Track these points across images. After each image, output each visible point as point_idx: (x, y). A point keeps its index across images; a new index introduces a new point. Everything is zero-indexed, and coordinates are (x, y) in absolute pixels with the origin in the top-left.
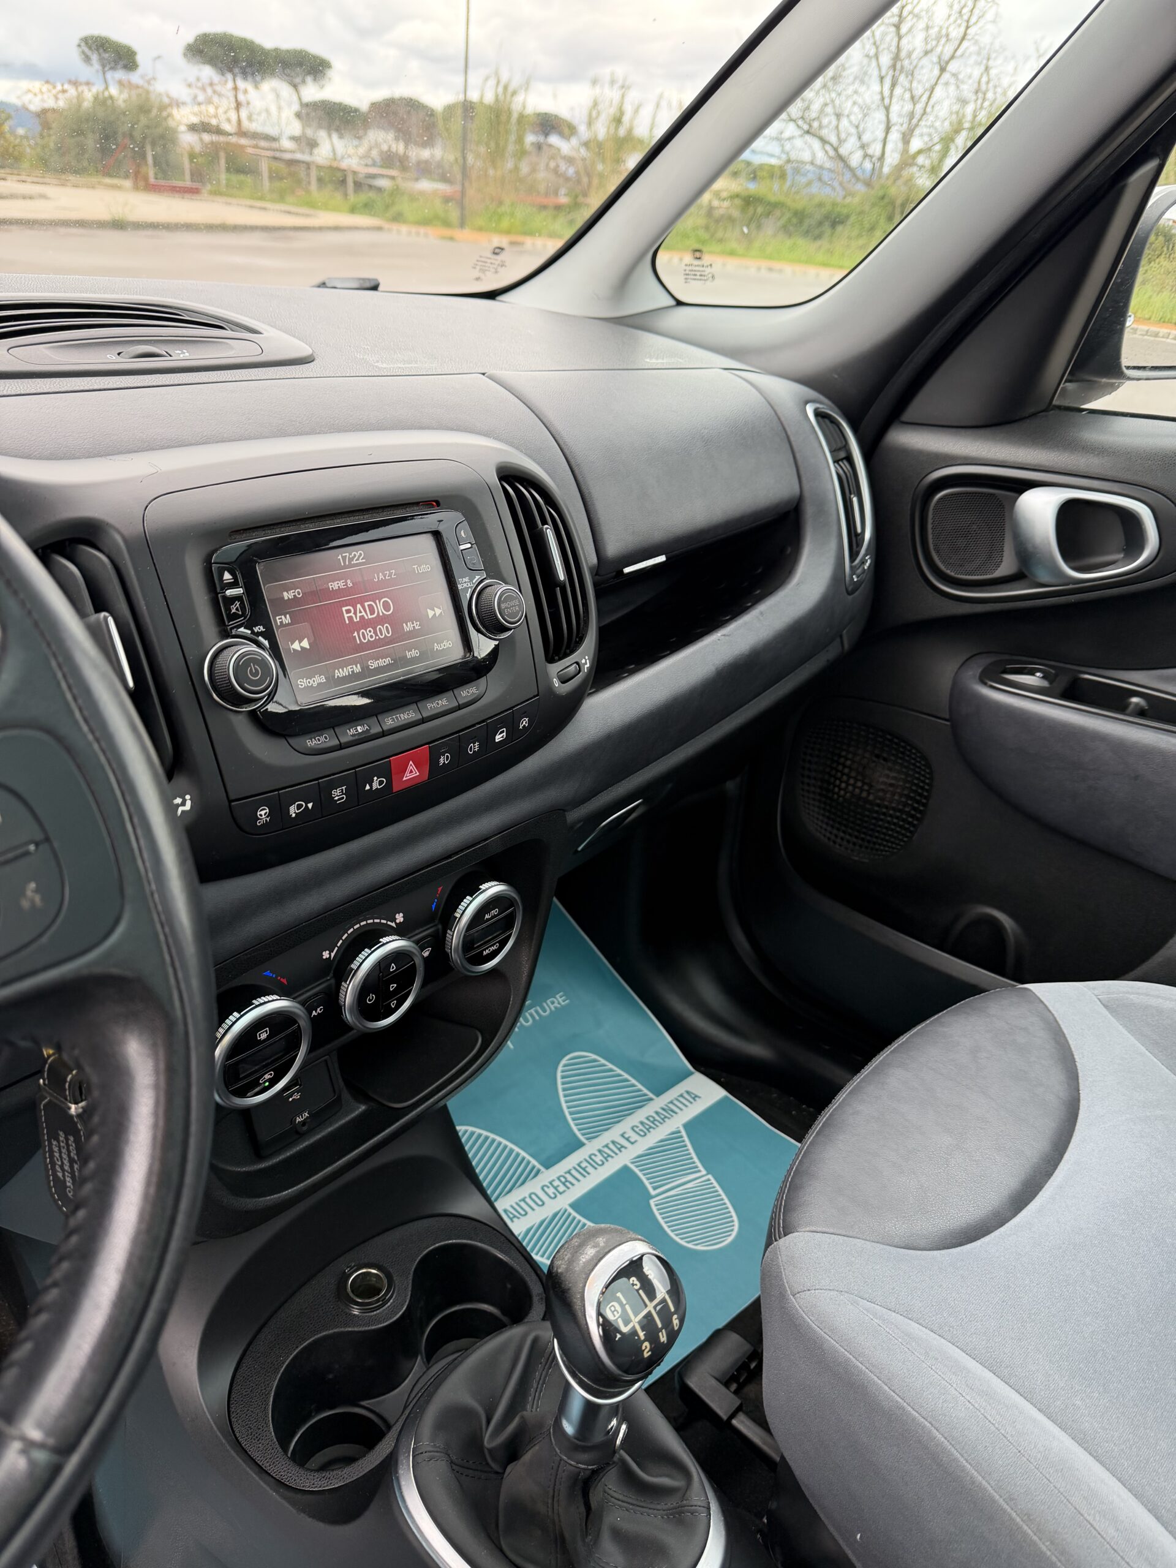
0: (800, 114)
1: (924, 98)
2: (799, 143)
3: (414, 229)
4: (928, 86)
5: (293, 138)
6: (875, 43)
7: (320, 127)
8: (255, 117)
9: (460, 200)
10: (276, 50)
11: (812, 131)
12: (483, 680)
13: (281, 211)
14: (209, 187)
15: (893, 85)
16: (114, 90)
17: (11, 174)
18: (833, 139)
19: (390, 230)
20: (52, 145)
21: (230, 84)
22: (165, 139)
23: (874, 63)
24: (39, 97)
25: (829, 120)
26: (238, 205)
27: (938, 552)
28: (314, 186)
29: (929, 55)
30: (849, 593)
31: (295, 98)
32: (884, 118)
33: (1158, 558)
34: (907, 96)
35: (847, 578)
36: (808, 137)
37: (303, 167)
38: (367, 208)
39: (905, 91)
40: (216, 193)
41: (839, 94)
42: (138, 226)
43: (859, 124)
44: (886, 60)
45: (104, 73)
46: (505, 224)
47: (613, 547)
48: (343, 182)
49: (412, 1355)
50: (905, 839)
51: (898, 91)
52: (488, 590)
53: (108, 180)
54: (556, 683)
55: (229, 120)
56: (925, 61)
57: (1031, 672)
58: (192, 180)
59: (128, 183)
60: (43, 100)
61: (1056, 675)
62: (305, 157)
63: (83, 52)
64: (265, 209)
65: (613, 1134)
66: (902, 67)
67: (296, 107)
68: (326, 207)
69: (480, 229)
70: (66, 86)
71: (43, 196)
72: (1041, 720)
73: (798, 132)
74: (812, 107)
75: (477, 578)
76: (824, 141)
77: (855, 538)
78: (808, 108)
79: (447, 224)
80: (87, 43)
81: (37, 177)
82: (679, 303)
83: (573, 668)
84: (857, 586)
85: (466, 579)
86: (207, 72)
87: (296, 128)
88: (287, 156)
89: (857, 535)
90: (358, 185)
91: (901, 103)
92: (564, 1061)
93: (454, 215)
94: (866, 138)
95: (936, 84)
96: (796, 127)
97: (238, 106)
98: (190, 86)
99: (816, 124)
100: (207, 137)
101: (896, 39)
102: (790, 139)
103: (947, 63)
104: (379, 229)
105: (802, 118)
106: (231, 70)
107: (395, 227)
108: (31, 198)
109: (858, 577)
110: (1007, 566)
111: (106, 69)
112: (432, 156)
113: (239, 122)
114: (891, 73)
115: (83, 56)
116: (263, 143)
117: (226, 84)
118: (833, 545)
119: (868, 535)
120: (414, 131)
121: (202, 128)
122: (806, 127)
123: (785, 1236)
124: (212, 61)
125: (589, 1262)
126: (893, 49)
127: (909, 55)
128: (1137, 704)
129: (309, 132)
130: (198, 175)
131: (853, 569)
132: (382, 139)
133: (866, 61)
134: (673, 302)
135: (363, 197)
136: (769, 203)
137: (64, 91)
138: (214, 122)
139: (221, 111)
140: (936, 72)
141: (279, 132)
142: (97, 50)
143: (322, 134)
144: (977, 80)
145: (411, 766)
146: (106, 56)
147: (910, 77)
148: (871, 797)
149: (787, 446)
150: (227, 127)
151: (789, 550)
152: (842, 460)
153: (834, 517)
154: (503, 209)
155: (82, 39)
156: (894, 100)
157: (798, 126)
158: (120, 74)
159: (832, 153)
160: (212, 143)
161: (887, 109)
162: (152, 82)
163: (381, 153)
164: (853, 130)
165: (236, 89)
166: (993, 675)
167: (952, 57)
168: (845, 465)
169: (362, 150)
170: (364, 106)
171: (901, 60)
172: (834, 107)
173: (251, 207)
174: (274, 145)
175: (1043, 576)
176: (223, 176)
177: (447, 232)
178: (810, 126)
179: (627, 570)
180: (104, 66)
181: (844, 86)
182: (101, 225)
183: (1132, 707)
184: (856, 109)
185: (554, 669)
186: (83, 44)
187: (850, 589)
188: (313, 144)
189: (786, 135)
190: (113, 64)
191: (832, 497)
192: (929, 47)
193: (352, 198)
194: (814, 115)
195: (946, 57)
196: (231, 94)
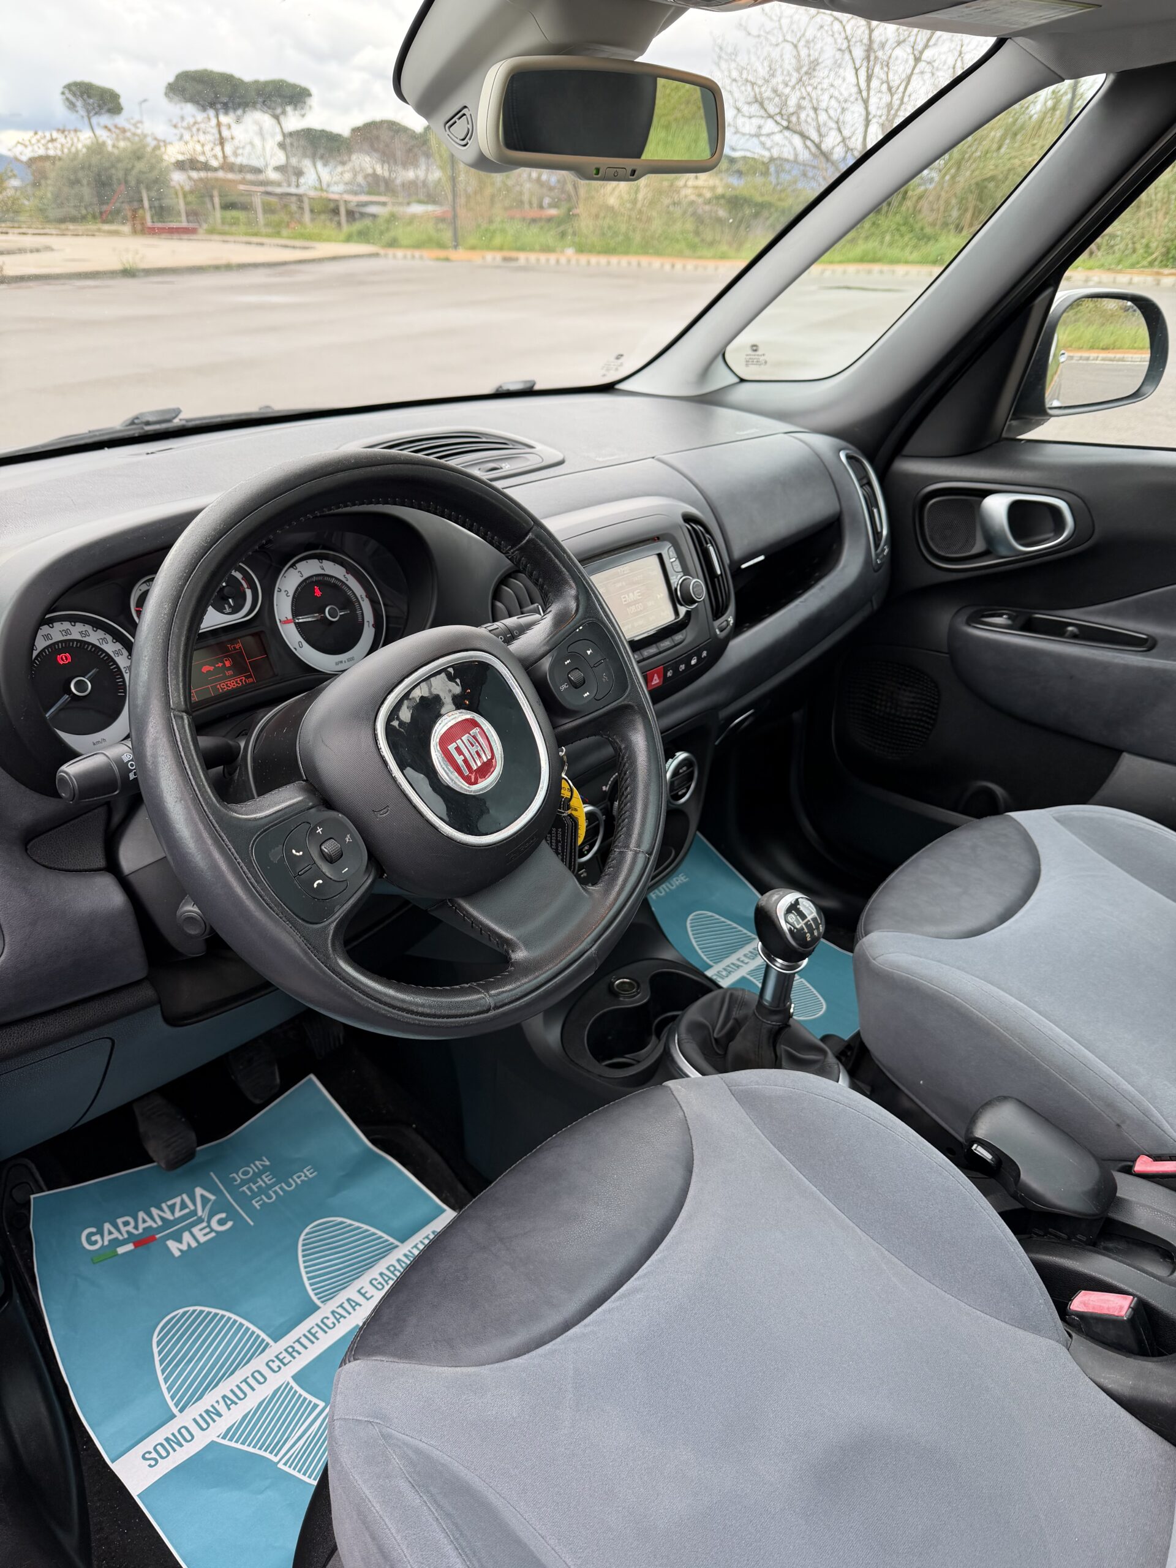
0: (777, 110)
1: (901, 89)
2: (778, 138)
3: (409, 253)
4: (904, 76)
5: (277, 169)
6: (847, 38)
7: (305, 155)
8: (240, 151)
9: (452, 220)
10: (256, 82)
11: (790, 126)
12: (684, 631)
13: (278, 245)
14: (205, 226)
15: (869, 78)
16: (103, 135)
17: (13, 227)
18: (814, 136)
19: (386, 256)
20: (49, 195)
21: (214, 122)
22: (157, 182)
23: (847, 56)
24: (30, 148)
25: (806, 115)
26: (235, 242)
27: (932, 539)
28: (307, 216)
29: (902, 45)
30: (876, 571)
31: (278, 129)
32: (864, 112)
33: (1075, 536)
34: (885, 87)
35: (874, 562)
36: (787, 133)
37: (294, 199)
38: (363, 236)
39: (882, 83)
40: (211, 231)
41: (816, 88)
42: (148, 272)
43: (838, 119)
44: (859, 52)
45: (89, 119)
46: (498, 240)
47: (737, 554)
48: (336, 211)
49: (650, 1034)
50: (924, 740)
51: (875, 83)
52: (685, 582)
53: (106, 227)
54: (718, 632)
55: (215, 157)
56: (899, 52)
57: (1000, 615)
58: (188, 221)
59: (126, 229)
60: (33, 151)
61: (1017, 617)
62: (293, 190)
63: (67, 99)
64: (262, 244)
65: (733, 959)
66: (876, 58)
67: (279, 138)
68: (319, 238)
69: (473, 248)
70: (55, 135)
71: (48, 249)
72: (1008, 646)
73: (777, 129)
74: (789, 103)
75: (679, 576)
76: (804, 136)
77: (877, 535)
78: (785, 104)
79: (441, 246)
80: (70, 90)
81: (37, 228)
82: (742, 380)
83: (725, 623)
84: (880, 566)
85: (674, 577)
86: (189, 109)
87: (280, 158)
88: (278, 190)
89: (878, 533)
90: (351, 215)
91: (880, 95)
92: (691, 917)
93: (447, 236)
94: (846, 133)
95: (912, 73)
96: (774, 123)
97: (222, 142)
98: (175, 126)
99: (794, 119)
100: (194, 174)
101: (867, 32)
102: (768, 135)
103: (921, 53)
104: (376, 255)
105: (780, 113)
106: (212, 105)
107: (390, 252)
108: (38, 251)
109: (881, 560)
110: (979, 546)
111: (91, 115)
112: (417, 177)
113: (225, 157)
114: (865, 64)
115: (67, 104)
116: (250, 177)
117: (207, 120)
118: (863, 541)
119: (885, 532)
120: (399, 154)
121: (188, 165)
122: (785, 123)
123: (866, 936)
124: (193, 99)
125: (776, 900)
126: (866, 41)
127: (883, 46)
128: (1072, 631)
129: (294, 161)
130: (192, 214)
131: (877, 556)
132: (366, 162)
133: (838, 55)
134: (737, 380)
135: (358, 226)
136: (756, 205)
137: (52, 140)
138: (202, 159)
139: (207, 148)
140: (912, 62)
141: (265, 164)
142: (82, 96)
143: (307, 164)
144: (952, 66)
145: (656, 677)
146: (91, 101)
147: (886, 69)
148: (898, 713)
149: (830, 480)
150: (215, 163)
151: (835, 546)
152: (864, 485)
153: (863, 524)
154: (493, 227)
155: (65, 87)
156: (872, 93)
157: (777, 123)
158: (105, 119)
159: (813, 149)
160: (201, 179)
161: (866, 102)
162: (139, 125)
163: (366, 176)
164: (834, 125)
165: (219, 125)
166: (975, 619)
167: (926, 46)
168: (867, 488)
169: (348, 176)
170: (346, 132)
171: (875, 52)
172: (811, 101)
173: (249, 243)
174: (261, 177)
175: (1003, 551)
176: (218, 213)
177: (442, 254)
178: (789, 122)
179: (744, 566)
180: (88, 112)
181: (819, 80)
182: (112, 274)
183: (1068, 634)
184: (833, 102)
185: (717, 623)
186: (67, 91)
187: (876, 568)
188: (299, 173)
189: (764, 131)
190: (97, 109)
191: (861, 511)
192: (902, 38)
193: (346, 228)
194: (791, 110)
195: (919, 47)
196: (215, 131)
